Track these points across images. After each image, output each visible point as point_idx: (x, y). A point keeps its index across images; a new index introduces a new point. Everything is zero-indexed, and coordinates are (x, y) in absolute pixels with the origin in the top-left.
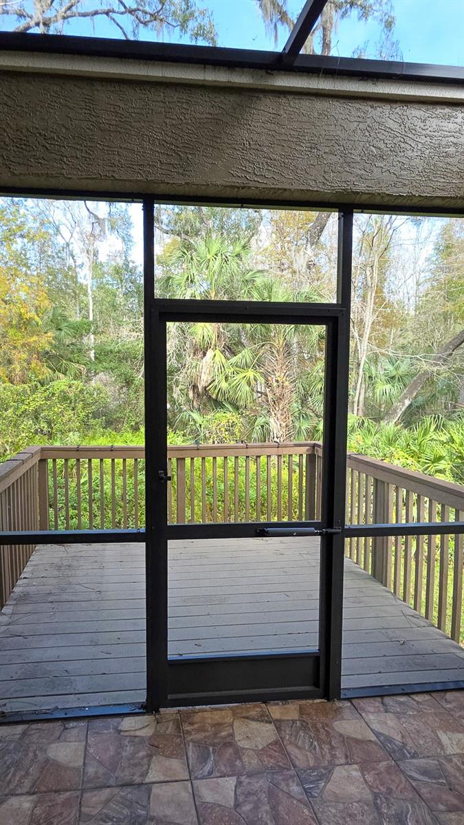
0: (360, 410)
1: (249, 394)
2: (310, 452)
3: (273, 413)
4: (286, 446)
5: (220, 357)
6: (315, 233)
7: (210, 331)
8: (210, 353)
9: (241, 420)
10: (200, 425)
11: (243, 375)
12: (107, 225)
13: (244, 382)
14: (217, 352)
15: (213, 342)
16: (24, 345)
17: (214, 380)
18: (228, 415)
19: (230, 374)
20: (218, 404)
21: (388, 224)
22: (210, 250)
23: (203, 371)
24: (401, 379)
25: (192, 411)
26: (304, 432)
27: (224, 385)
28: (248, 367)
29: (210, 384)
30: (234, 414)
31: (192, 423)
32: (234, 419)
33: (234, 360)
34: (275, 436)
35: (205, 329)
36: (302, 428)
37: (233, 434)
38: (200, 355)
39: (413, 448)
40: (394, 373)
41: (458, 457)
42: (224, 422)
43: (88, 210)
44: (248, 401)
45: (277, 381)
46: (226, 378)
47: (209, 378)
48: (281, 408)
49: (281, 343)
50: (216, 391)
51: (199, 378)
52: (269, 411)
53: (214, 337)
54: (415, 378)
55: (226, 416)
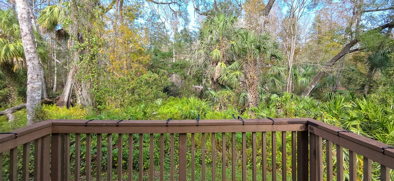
0: (290, 90)
1: (237, 82)
2: (303, 130)
3: (249, 91)
4: (280, 123)
5: (224, 66)
6: (267, 10)
7: (219, 53)
8: (219, 64)
9: (234, 94)
10: (215, 96)
11: (235, 73)
12: (178, 14)
13: (235, 76)
14: (223, 63)
15: (221, 59)
16: (137, 61)
17: (221, 76)
18: (228, 92)
19: (228, 73)
20: (223, 87)
21: (302, 4)
22: (220, 19)
23: (216, 72)
24: (309, 75)
25: (211, 90)
26: (264, 100)
27: (226, 78)
28: (237, 69)
29: (219, 78)
30: (230, 91)
31: (211, 95)
32: (230, 94)
33: (230, 67)
34: (250, 102)
35: (217, 53)
36: (263, 98)
37: (230, 101)
38: (215, 64)
39: (334, 112)
40: (305, 73)
41: (365, 118)
42: (226, 95)
43: (170, 8)
44: (237, 86)
45: (251, 76)
46: (227, 75)
47: (219, 75)
48: (253, 89)
49: (252, 59)
50: (222, 81)
51: (214, 75)
52: (247, 90)
53: (221, 57)
54: (316, 75)
55: (227, 92)
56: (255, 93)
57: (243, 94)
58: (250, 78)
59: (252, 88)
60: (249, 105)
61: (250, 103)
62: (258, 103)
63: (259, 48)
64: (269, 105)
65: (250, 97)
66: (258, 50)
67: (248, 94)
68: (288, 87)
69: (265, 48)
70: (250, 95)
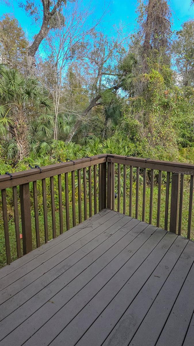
0: (56, 138)
3: (18, 141)
6: (33, 50)
9: (1, 146)
13: (2, 125)
24: (70, 123)
26: (34, 149)
28: (3, 116)
34: (20, 153)
36: (33, 147)
40: (68, 121)
45: (20, 124)
49: (20, 105)
54: (76, 123)
56: (25, 143)
57: (12, 145)
58: (18, 126)
59: (22, 137)
60: (19, 157)
61: (20, 155)
62: (28, 153)
63: (28, 93)
64: (40, 153)
65: (20, 147)
66: (27, 95)
67: (18, 145)
68: (54, 135)
69: (35, 94)
70: (20, 145)
